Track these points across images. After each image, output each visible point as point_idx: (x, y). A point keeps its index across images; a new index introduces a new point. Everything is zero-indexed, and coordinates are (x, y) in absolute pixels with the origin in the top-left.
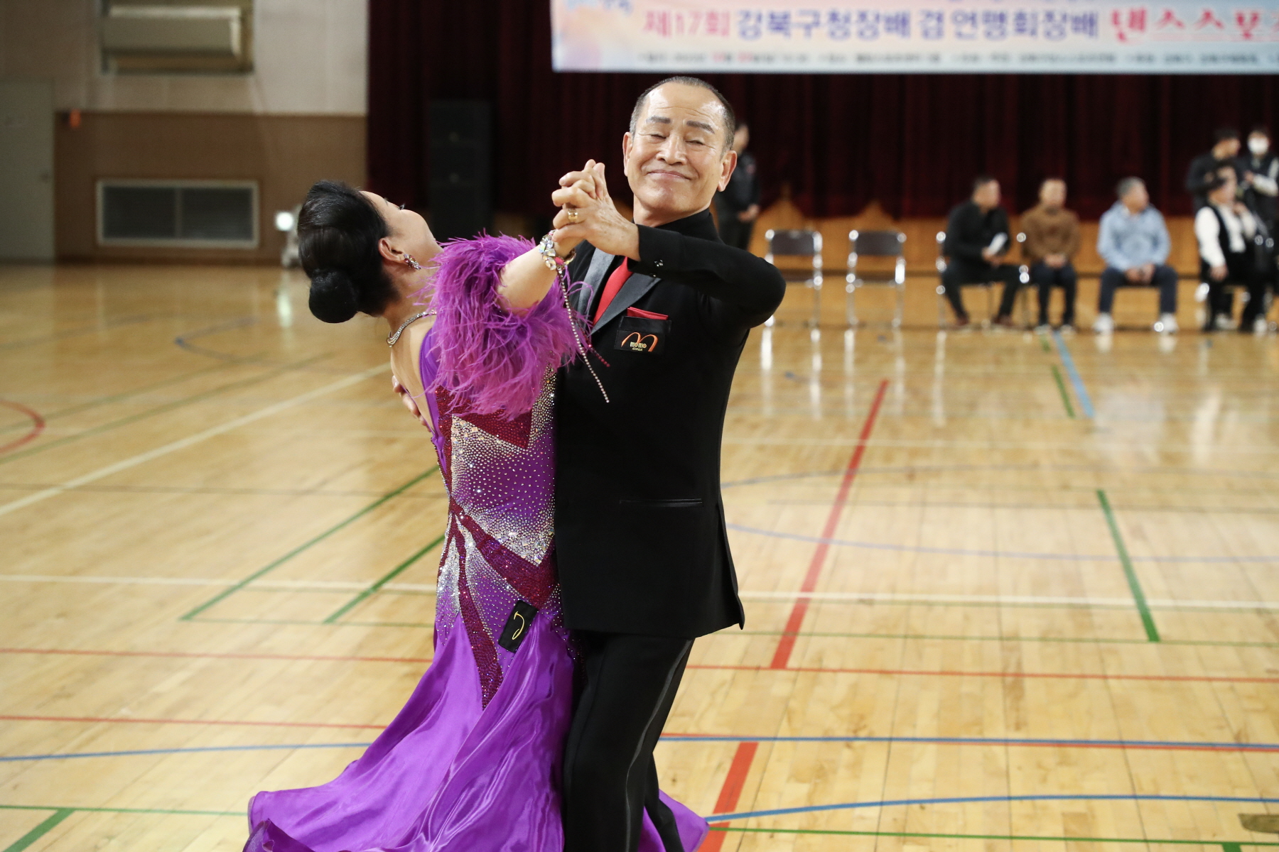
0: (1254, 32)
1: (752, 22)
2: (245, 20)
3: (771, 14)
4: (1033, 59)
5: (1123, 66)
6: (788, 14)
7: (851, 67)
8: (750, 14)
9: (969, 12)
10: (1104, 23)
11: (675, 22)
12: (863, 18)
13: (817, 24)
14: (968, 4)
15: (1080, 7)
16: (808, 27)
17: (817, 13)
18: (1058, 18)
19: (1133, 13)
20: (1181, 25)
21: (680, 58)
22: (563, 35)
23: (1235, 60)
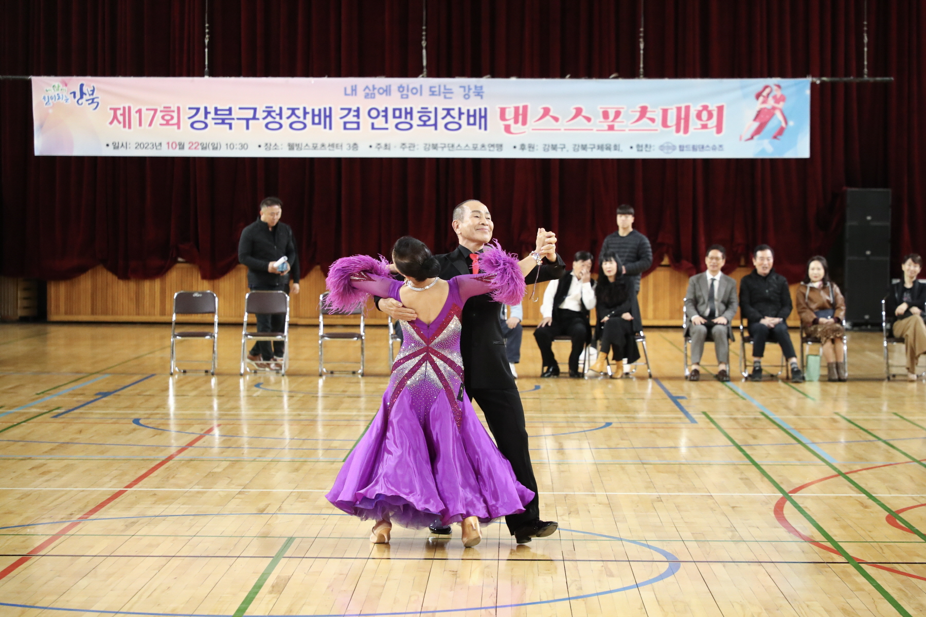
0: (617, 125)
1: (200, 116)
3: (216, 110)
4: (435, 147)
5: (508, 153)
6: (230, 110)
7: (284, 153)
8: (198, 110)
9: (381, 108)
10: (493, 118)
11: (135, 117)
12: (293, 113)
13: (254, 118)
14: (381, 102)
15: (474, 104)
16: (248, 120)
17: (255, 109)
18: (455, 113)
19: (517, 109)
20: (556, 119)
21: (139, 145)
22: (41, 126)
23: (601, 147)
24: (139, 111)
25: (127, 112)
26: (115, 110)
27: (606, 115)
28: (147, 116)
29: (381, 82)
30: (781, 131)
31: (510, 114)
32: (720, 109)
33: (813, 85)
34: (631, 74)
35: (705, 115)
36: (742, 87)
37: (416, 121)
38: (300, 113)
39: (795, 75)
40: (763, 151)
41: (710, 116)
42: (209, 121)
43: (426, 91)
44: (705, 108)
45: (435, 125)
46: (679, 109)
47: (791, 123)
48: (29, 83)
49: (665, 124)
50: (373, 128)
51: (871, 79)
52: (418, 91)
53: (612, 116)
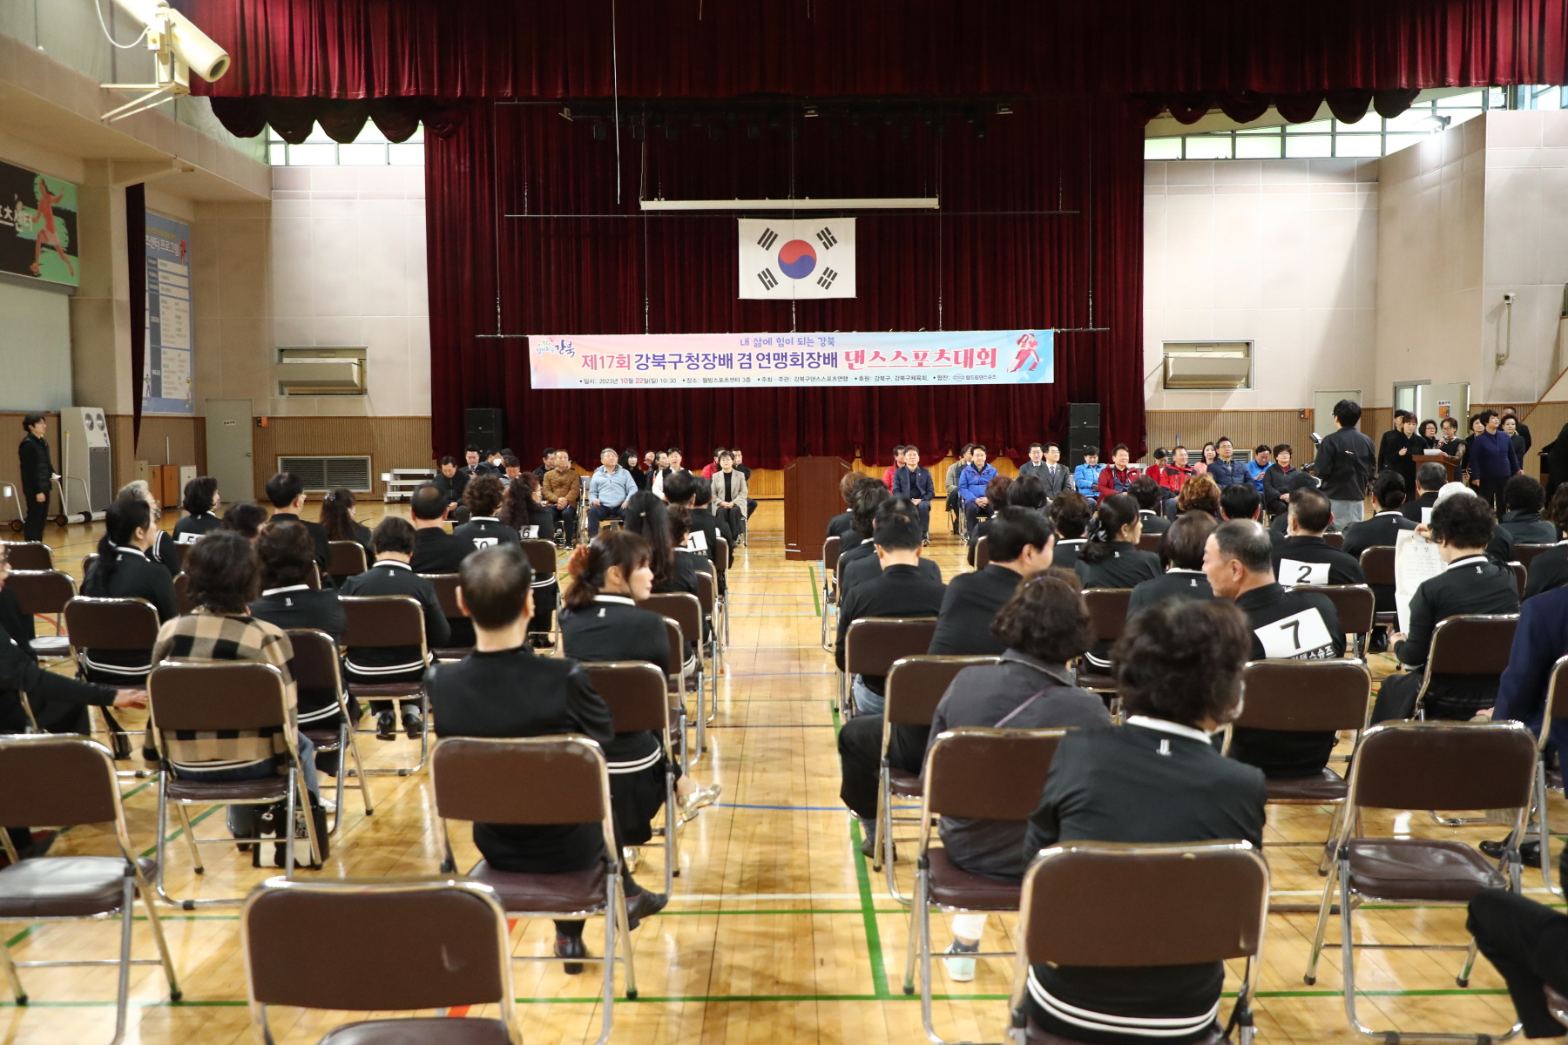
0: (924, 363)
1: (644, 361)
2: (361, 365)
3: (654, 356)
4: (802, 379)
5: (852, 382)
6: (663, 356)
7: (700, 385)
8: (642, 356)
9: (765, 354)
10: (841, 359)
11: (599, 362)
12: (706, 358)
13: (680, 362)
14: (765, 350)
15: (828, 350)
16: (675, 363)
17: (680, 356)
18: (815, 356)
19: (857, 352)
20: (884, 359)
21: (602, 381)
22: (536, 369)
23: (914, 378)
24: (602, 358)
25: (593, 358)
26: (586, 357)
27: (917, 356)
28: (607, 361)
29: (765, 335)
30: (1034, 366)
31: (852, 356)
32: (994, 351)
33: (1055, 333)
34: (935, 328)
35: (983, 355)
36: (1008, 336)
37: (789, 362)
38: (711, 357)
39: (1042, 327)
40: (1023, 378)
41: (987, 356)
42: (649, 364)
43: (795, 341)
44: (984, 350)
45: (802, 365)
46: (966, 351)
47: (1041, 360)
48: (527, 339)
49: (957, 362)
50: (760, 367)
51: (1095, 329)
52: (790, 342)
53: (921, 357)
